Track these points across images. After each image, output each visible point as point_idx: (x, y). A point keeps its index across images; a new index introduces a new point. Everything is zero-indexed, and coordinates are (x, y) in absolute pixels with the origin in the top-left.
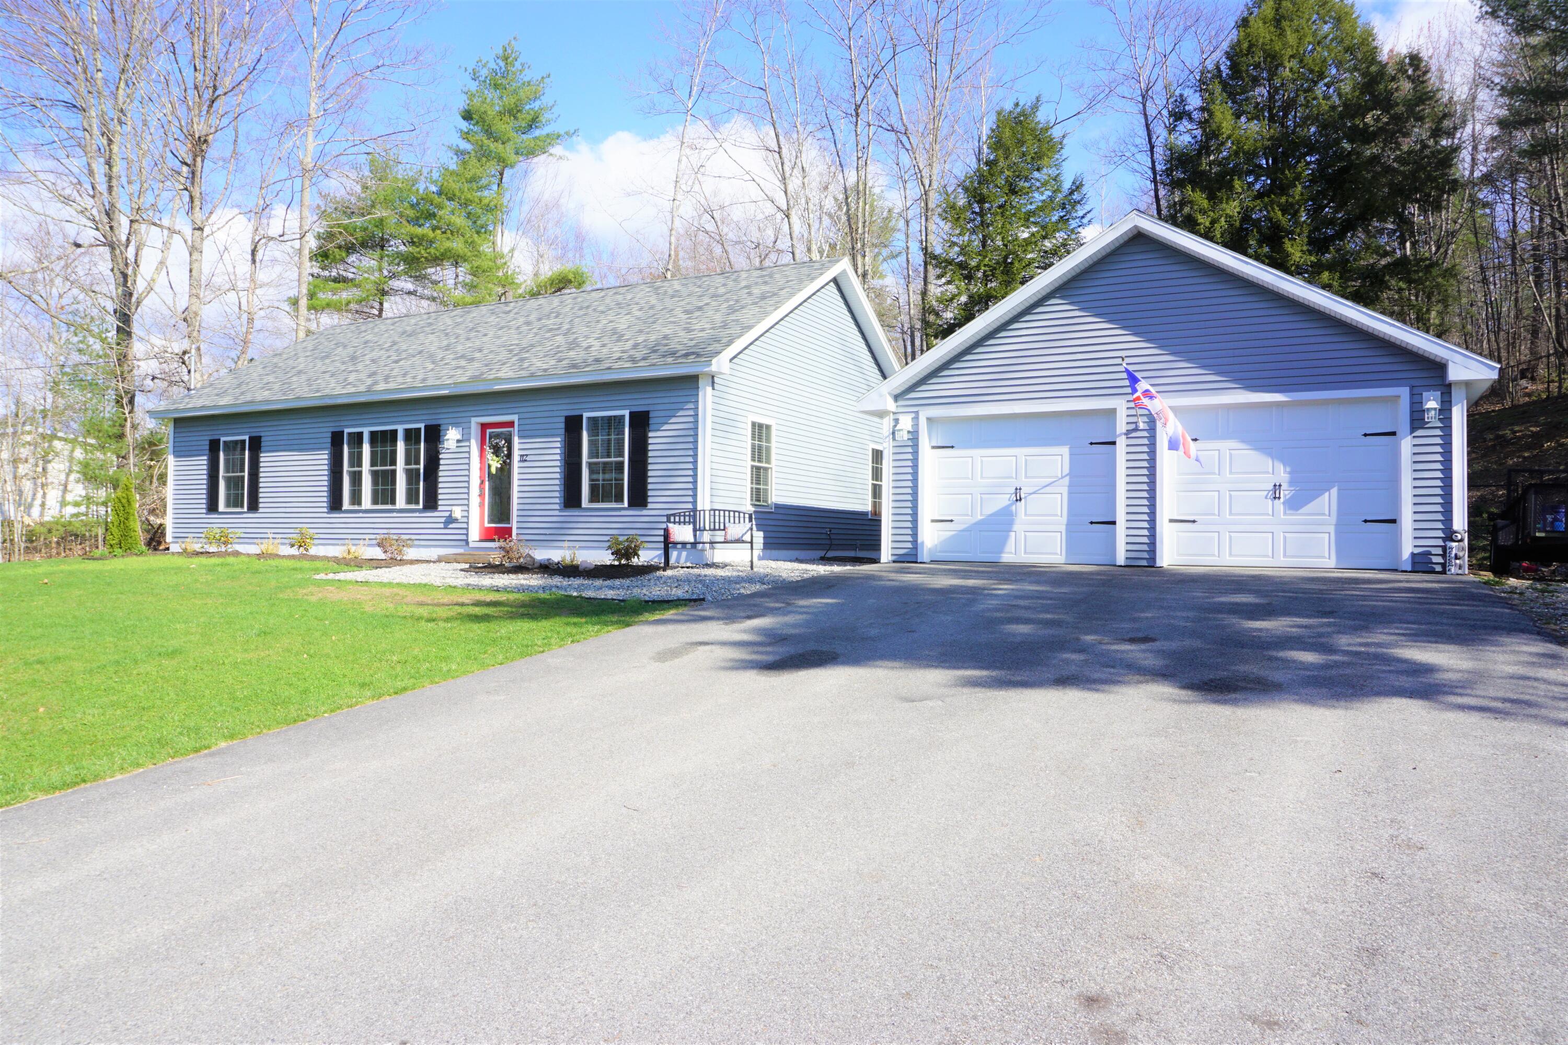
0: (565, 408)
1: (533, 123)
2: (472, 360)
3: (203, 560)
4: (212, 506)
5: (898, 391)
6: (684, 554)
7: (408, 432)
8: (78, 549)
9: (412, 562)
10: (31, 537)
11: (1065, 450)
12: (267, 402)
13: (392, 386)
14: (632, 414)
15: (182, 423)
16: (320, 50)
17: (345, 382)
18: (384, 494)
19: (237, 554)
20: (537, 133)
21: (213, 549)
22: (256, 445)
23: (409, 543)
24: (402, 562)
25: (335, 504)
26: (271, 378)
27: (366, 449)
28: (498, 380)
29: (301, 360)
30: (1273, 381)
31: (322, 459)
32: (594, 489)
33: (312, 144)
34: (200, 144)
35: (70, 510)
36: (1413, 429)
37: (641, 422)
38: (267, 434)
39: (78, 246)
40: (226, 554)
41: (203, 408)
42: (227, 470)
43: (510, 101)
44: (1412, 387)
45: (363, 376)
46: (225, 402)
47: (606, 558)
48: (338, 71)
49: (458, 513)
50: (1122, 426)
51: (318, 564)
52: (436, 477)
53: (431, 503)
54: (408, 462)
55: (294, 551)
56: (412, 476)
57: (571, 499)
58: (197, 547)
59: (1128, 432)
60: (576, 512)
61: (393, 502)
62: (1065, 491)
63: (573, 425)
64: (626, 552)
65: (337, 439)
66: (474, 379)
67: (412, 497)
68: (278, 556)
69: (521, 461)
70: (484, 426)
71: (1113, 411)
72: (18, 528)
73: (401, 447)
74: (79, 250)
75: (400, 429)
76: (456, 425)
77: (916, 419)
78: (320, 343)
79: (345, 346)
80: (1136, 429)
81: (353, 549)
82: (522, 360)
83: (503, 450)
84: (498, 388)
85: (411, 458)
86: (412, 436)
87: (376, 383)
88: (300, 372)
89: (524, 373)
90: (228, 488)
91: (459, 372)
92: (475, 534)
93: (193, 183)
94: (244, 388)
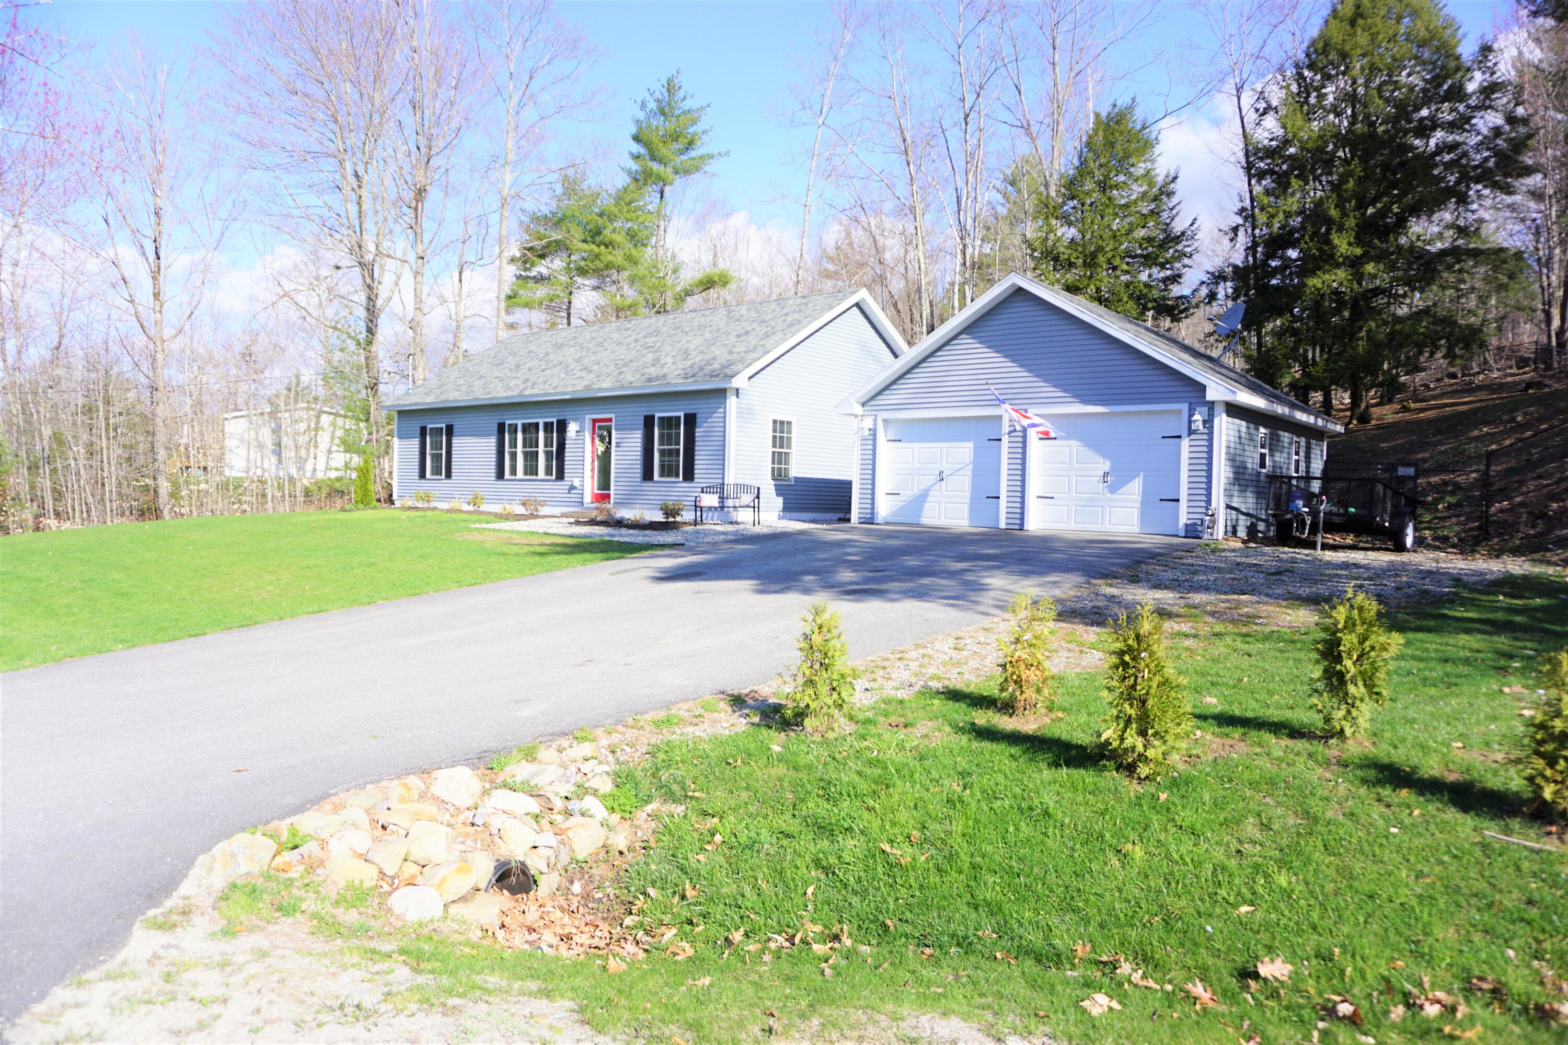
0: (643, 410)
1: (690, 145)
2: (590, 371)
3: (412, 513)
4: (422, 475)
5: (864, 400)
6: (716, 514)
7: (546, 424)
8: (339, 502)
9: (544, 517)
10: (307, 493)
11: (971, 445)
12: (456, 401)
13: (535, 391)
14: (686, 415)
15: (404, 414)
16: (516, 99)
17: (508, 388)
18: (531, 470)
19: (435, 509)
20: (693, 154)
21: (419, 505)
22: (450, 430)
23: (543, 504)
24: (537, 517)
25: (500, 475)
26: (461, 381)
27: (520, 436)
28: (600, 389)
29: (484, 366)
30: (1098, 398)
31: (492, 441)
32: (662, 467)
33: (509, 179)
34: (420, 193)
35: (333, 474)
36: (1189, 435)
37: (691, 420)
38: (458, 423)
39: (338, 268)
40: (429, 509)
41: (416, 404)
42: (432, 449)
43: (671, 126)
44: (1190, 404)
45: (519, 382)
46: (430, 400)
47: (659, 517)
48: (529, 115)
49: (577, 483)
50: (1006, 429)
51: (482, 517)
52: (563, 457)
53: (560, 476)
54: (546, 446)
55: (471, 508)
56: (548, 455)
57: (647, 475)
58: (410, 503)
59: (1010, 433)
60: (649, 484)
61: (537, 474)
62: (970, 473)
63: (649, 422)
64: (670, 512)
65: (501, 428)
66: (587, 388)
67: (548, 471)
68: (461, 511)
69: (618, 446)
70: (595, 421)
71: (1000, 417)
72: (298, 484)
73: (541, 435)
74: (340, 272)
75: (541, 422)
76: (575, 420)
77: (875, 420)
78: (500, 351)
79: (515, 355)
80: (1015, 431)
81: (507, 507)
82: (620, 373)
83: (606, 439)
84: (600, 395)
85: (548, 443)
86: (548, 427)
87: (525, 389)
88: (482, 377)
89: (618, 385)
90: (432, 461)
91: (580, 381)
92: (588, 498)
93: (416, 223)
94: (443, 388)
